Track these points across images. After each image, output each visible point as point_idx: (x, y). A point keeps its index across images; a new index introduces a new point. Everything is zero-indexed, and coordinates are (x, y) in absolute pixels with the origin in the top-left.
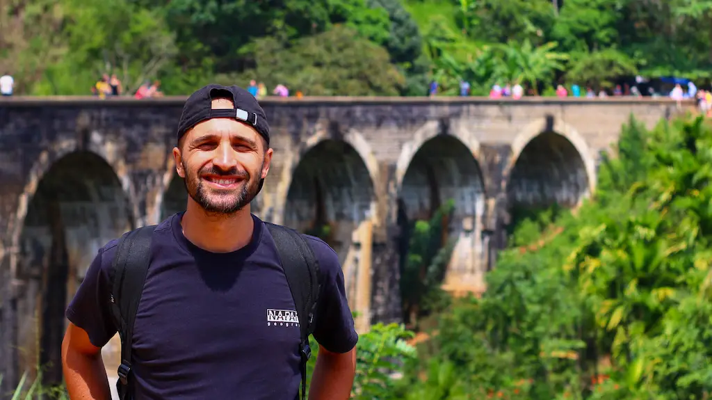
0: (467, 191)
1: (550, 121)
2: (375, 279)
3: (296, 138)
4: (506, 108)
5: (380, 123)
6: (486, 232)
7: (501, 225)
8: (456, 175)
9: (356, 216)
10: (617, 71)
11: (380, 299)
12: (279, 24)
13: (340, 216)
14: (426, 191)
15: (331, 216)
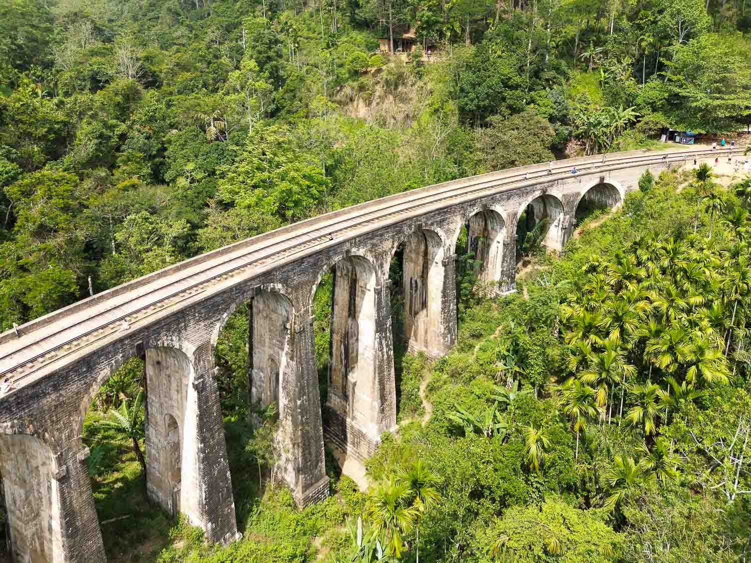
0: (558, 210)
1: (602, 179)
2: (504, 256)
3: (464, 215)
4: (578, 178)
5: (509, 198)
6: (562, 229)
7: (571, 224)
8: (553, 205)
9: (498, 230)
10: (659, 126)
11: (505, 264)
12: (503, 109)
13: (492, 229)
14: (542, 205)
15: (490, 228)
